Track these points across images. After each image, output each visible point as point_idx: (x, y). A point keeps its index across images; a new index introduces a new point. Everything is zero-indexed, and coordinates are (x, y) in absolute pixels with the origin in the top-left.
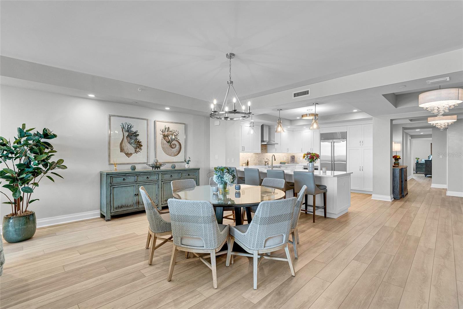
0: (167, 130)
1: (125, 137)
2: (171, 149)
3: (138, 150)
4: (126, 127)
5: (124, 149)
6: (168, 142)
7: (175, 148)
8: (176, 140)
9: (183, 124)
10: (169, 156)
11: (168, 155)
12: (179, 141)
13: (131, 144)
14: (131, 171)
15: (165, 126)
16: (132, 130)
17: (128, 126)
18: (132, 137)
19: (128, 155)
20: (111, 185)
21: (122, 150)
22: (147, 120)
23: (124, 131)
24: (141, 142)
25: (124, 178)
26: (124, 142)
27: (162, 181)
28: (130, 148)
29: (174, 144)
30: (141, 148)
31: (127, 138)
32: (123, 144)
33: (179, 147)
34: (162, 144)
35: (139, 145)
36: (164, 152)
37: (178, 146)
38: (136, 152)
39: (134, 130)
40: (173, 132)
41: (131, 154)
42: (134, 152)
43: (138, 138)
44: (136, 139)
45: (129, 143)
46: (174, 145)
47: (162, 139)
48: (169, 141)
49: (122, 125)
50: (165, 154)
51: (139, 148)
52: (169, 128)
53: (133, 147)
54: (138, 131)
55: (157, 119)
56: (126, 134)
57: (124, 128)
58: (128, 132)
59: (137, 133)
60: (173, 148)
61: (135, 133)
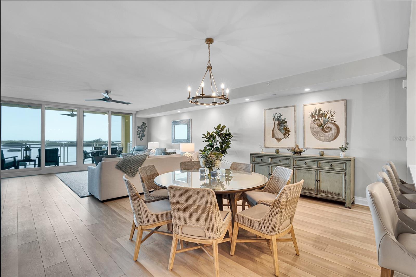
0: (317, 112)
1: (276, 125)
2: (324, 133)
3: (286, 135)
4: (276, 116)
5: (275, 136)
6: (319, 126)
7: (329, 131)
8: (331, 123)
9: (342, 100)
10: (322, 141)
11: (319, 140)
12: (336, 123)
13: (280, 130)
14: (275, 153)
15: (316, 108)
16: (281, 118)
17: (278, 115)
18: (281, 124)
19: (279, 140)
20: (253, 162)
21: (273, 136)
22: (295, 106)
23: (275, 120)
24: (289, 128)
25: (262, 158)
26: (275, 130)
27: (294, 167)
28: (280, 134)
29: (328, 127)
30: (289, 134)
31: (277, 126)
32: (275, 131)
33: (336, 130)
34: (312, 128)
35: (287, 131)
36: (315, 137)
37: (334, 129)
38: (285, 138)
39: (282, 118)
40: (327, 113)
41: (281, 139)
42: (283, 137)
43: (287, 124)
44: (285, 126)
45: (279, 130)
46: (328, 129)
47: (311, 123)
48: (320, 124)
49: (273, 115)
50: (316, 139)
51: (287, 134)
52: (320, 110)
53: (282, 133)
54: (286, 118)
55: (305, 103)
56: (277, 122)
57: (275, 117)
58: (278, 120)
59: (286, 121)
60: (326, 132)
61: (284, 120)
